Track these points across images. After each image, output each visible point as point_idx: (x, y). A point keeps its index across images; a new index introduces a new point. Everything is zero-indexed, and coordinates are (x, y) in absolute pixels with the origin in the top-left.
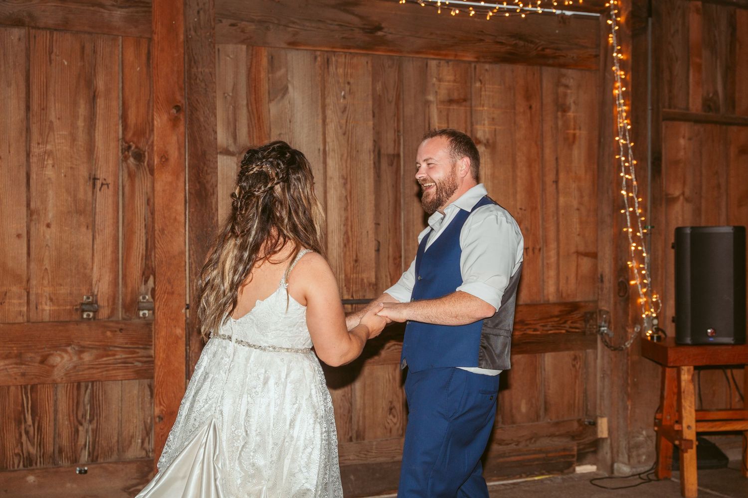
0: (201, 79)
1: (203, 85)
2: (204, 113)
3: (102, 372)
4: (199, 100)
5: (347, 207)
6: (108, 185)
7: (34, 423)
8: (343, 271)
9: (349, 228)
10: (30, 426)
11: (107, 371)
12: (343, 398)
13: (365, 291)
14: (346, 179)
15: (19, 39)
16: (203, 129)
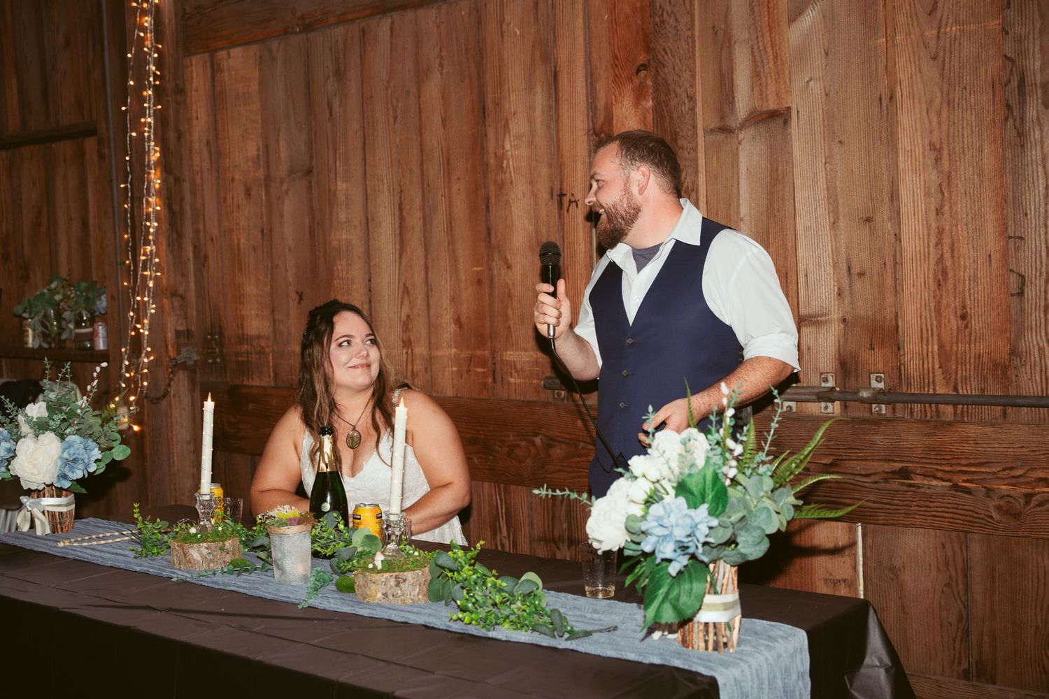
0: (670, 12)
1: (672, 21)
2: (674, 69)
3: (574, 478)
4: (667, 48)
5: (942, 206)
6: (576, 202)
7: (509, 534)
8: (935, 338)
9: (946, 249)
10: (505, 537)
11: (579, 477)
12: (945, 589)
13: (985, 379)
14: (940, 151)
15: (470, 14)
16: (673, 95)
